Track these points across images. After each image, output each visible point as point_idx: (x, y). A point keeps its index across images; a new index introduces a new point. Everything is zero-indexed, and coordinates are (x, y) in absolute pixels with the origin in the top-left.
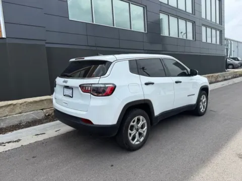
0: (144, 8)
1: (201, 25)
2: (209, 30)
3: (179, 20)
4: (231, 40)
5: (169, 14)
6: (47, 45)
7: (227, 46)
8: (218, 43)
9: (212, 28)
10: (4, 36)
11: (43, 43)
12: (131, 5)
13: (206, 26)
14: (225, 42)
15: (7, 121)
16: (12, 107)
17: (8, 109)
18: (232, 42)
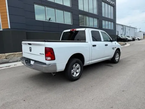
0: (71, 13)
1: (102, 20)
3: (90, 18)
5: (84, 15)
7: (123, 29)
8: (112, 28)
10: (9, 28)
13: (105, 20)
15: (13, 60)
16: (14, 55)
17: (13, 55)
18: (126, 27)
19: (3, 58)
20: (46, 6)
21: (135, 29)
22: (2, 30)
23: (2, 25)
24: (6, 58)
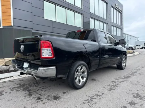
0: (82, 15)
1: (111, 26)
2: (115, 28)
3: (100, 22)
4: (127, 34)
5: (94, 19)
6: (33, 31)
7: (125, 37)
8: (120, 35)
9: (117, 27)
10: (12, 25)
11: (31, 30)
12: (75, 13)
13: (114, 26)
14: (124, 36)
18: (128, 36)
19: (2, 65)
20: (57, 4)
21: (136, 38)
22: (2, 27)
23: (3, 21)
24: (6, 65)
